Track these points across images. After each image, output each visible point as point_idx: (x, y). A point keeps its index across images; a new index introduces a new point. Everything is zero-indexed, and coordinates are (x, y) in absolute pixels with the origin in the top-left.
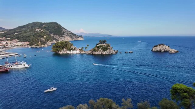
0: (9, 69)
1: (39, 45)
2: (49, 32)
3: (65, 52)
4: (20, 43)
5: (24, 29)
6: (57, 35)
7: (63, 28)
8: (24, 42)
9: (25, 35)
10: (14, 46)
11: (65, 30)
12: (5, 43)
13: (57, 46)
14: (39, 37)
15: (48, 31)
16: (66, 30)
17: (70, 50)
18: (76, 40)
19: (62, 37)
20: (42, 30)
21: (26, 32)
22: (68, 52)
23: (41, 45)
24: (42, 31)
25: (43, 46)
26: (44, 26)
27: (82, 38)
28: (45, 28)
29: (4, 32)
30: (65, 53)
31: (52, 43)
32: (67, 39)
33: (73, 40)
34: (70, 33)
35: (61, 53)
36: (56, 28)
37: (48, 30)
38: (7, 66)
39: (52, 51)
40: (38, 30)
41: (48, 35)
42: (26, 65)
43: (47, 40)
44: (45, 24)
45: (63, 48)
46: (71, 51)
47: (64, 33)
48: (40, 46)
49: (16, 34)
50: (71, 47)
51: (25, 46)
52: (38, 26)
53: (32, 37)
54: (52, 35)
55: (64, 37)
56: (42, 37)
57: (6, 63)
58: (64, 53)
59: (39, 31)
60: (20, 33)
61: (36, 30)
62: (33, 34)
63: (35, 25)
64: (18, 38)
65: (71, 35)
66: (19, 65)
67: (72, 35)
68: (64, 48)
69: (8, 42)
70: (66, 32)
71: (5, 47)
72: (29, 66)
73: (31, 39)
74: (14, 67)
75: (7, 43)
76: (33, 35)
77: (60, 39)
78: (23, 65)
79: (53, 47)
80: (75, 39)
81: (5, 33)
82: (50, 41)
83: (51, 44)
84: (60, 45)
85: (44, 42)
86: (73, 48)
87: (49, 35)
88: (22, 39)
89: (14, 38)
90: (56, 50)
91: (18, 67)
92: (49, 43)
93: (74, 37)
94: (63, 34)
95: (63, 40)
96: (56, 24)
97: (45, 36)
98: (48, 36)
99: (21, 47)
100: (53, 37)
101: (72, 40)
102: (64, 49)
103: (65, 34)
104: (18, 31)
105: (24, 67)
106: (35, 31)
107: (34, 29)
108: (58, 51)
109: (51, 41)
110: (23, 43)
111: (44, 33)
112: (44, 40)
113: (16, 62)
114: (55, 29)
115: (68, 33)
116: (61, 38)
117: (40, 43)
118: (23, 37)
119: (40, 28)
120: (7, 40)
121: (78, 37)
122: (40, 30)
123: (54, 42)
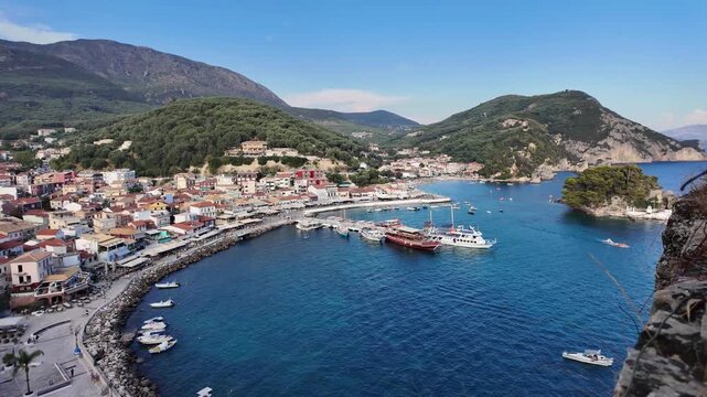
0: (437, 243)
1: (510, 177)
2: (548, 128)
3: (615, 210)
4: (453, 167)
5: (465, 122)
6: (576, 139)
7: (608, 111)
8: (465, 162)
9: (469, 140)
10: (440, 175)
11: (617, 120)
12: (417, 165)
13: (584, 186)
14: (513, 146)
15: (544, 127)
16: (619, 117)
17: (642, 204)
18: (665, 159)
19: (598, 148)
20: (525, 124)
21: (472, 132)
22: (633, 213)
23: (519, 175)
24: (526, 127)
25: (523, 179)
26: (531, 107)
27: (699, 150)
28: (536, 115)
29: (415, 134)
30: (618, 214)
31: (556, 169)
32: (622, 154)
33: (650, 160)
34: (637, 131)
35: (599, 212)
36: (577, 112)
37: (545, 121)
38: (429, 234)
39: (559, 201)
40: (512, 122)
41: (543, 140)
42: (481, 242)
43: (539, 158)
44: (535, 99)
45: (611, 192)
46: (649, 209)
47: (609, 129)
48: (514, 179)
49: (444, 137)
50: (647, 193)
51: (468, 178)
52: (511, 110)
53: (490, 146)
54: (558, 139)
55: (606, 145)
56: (521, 145)
57: (427, 224)
58: (612, 213)
59: (515, 126)
60: (456, 134)
61: (504, 125)
62: (494, 138)
63: (503, 105)
64: (448, 151)
65: (640, 137)
66: (460, 238)
67: (644, 138)
68: (616, 193)
69: (425, 162)
70: (618, 126)
71: (419, 176)
72: (488, 246)
73: (487, 154)
74: (447, 240)
75: (422, 165)
76: (494, 142)
77: (586, 155)
78: (470, 238)
79: (569, 185)
80: (659, 154)
81: (418, 136)
82: (549, 163)
83: (552, 176)
84: (595, 179)
85: (529, 167)
86: (660, 197)
87: (547, 140)
88: (461, 154)
89: (439, 150)
90: (578, 198)
91: (458, 244)
92: (547, 170)
93: (655, 148)
94: (606, 135)
95: (600, 161)
96: (579, 97)
97: (532, 145)
98: (542, 144)
99: (458, 178)
100: (562, 147)
101: (641, 161)
102: (616, 200)
103: (611, 133)
104: (451, 128)
105: (473, 245)
106: (502, 128)
107: (500, 121)
108: (587, 203)
109: (554, 162)
110: (463, 166)
111: (530, 132)
112: (528, 156)
113: (450, 226)
114: (573, 117)
115: (628, 129)
116: (593, 150)
117: (514, 167)
118: (463, 148)
119: (518, 115)
120: (422, 156)
121: (675, 149)
122: (517, 125)
123: (565, 164)
